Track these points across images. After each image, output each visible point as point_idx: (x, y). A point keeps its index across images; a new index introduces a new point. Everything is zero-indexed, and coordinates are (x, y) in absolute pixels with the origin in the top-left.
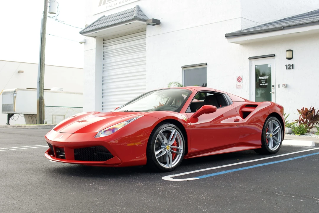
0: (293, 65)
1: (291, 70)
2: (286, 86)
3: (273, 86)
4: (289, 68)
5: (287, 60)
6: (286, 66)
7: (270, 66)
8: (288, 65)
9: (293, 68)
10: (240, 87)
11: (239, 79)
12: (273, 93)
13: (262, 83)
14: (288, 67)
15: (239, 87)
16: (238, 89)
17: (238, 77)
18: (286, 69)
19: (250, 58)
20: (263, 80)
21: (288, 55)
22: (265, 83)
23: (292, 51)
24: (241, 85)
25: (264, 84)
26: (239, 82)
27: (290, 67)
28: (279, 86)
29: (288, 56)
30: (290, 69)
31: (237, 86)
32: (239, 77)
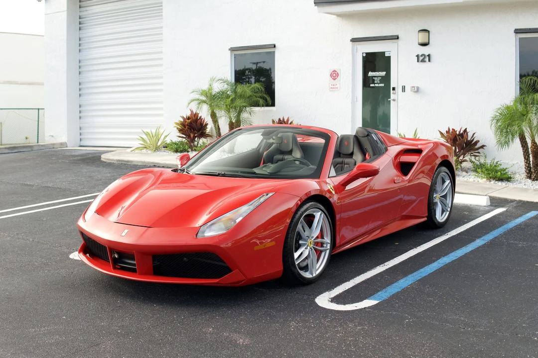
0: (429, 56)
1: (427, 65)
2: (417, 90)
3: (394, 89)
4: (423, 61)
5: (419, 46)
6: (418, 56)
7: (388, 55)
8: (420, 54)
9: (429, 61)
10: (335, 88)
11: (334, 75)
12: (394, 100)
13: (375, 83)
14: (421, 58)
15: (333, 88)
16: (331, 91)
17: (333, 72)
18: (418, 61)
19: (354, 40)
20: (376, 79)
21: (422, 38)
22: (379, 84)
23: (429, 32)
24: (336, 85)
25: (377, 85)
26: (334, 79)
27: (423, 59)
28: (404, 89)
29: (421, 41)
30: (425, 61)
31: (331, 86)
32: (335, 71)
